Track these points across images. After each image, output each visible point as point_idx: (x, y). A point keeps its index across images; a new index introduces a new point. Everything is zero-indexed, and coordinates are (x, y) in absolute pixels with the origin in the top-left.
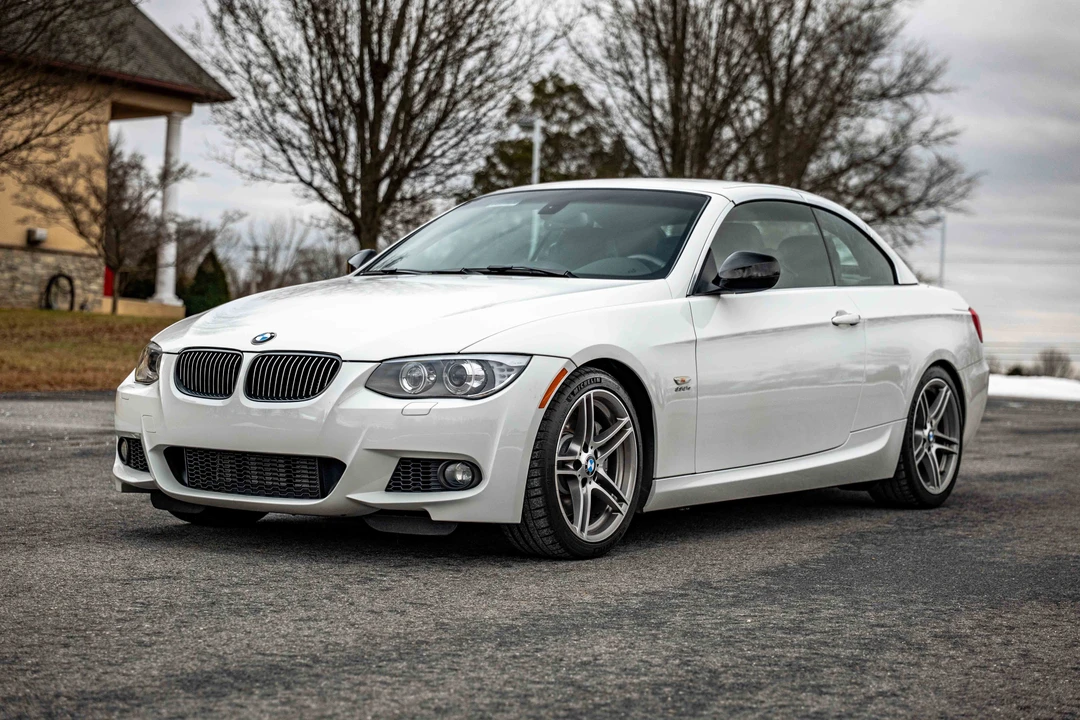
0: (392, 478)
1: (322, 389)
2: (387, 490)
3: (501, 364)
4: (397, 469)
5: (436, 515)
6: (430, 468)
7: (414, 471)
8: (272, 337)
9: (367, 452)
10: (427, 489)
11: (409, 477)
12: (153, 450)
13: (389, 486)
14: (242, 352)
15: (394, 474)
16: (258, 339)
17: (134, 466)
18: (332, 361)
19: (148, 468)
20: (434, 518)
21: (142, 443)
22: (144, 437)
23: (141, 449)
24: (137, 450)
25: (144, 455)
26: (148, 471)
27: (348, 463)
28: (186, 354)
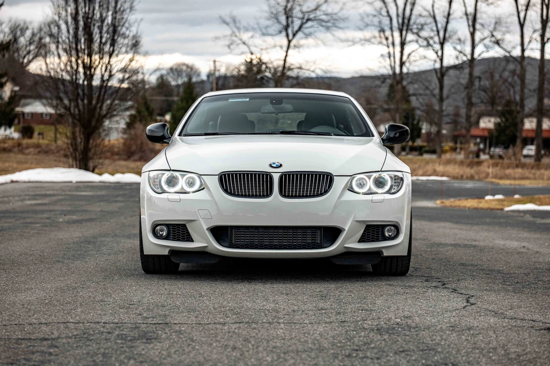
0: (362, 236)
1: (326, 192)
2: (359, 242)
4: (364, 231)
6: (379, 230)
7: (373, 231)
8: (281, 165)
9: (356, 223)
10: (377, 240)
11: (370, 235)
12: (207, 229)
13: (360, 240)
14: (270, 172)
15: (363, 234)
16: (274, 165)
17: (174, 239)
18: (327, 176)
19: (192, 239)
20: (385, 254)
21: (187, 226)
22: (200, 222)
23: (185, 229)
24: (178, 230)
25: (189, 233)
26: (192, 241)
27: (347, 228)
28: (225, 175)
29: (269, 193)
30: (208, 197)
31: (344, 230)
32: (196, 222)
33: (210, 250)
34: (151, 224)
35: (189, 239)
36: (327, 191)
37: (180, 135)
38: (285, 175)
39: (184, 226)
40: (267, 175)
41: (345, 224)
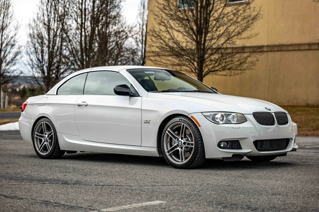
12: (253, 142)
17: (232, 149)
18: (285, 114)
19: (241, 148)
21: (240, 141)
22: (250, 139)
23: (238, 143)
24: (235, 144)
25: (240, 145)
26: (241, 149)
29: (273, 124)
31: (293, 139)
32: (247, 139)
33: (252, 153)
35: (240, 148)
36: (288, 120)
38: (275, 114)
39: (238, 141)
40: (269, 114)
41: (293, 136)
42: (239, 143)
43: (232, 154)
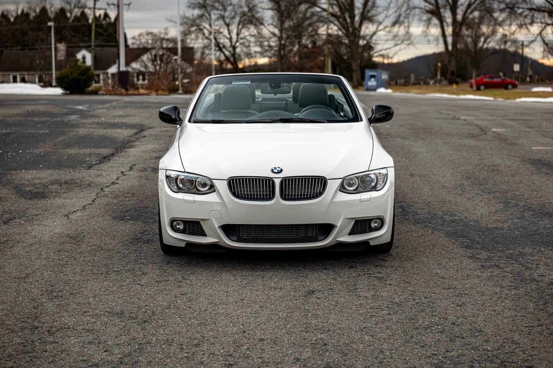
0: (352, 229)
2: (349, 235)
3: (380, 173)
4: (354, 225)
5: (372, 243)
6: (366, 223)
7: (362, 225)
8: (282, 171)
9: (346, 220)
10: (365, 232)
11: (358, 228)
12: (219, 227)
13: (350, 233)
14: (272, 178)
15: (353, 227)
16: (274, 170)
17: (190, 234)
18: (322, 180)
19: (205, 234)
20: (371, 244)
21: (201, 223)
22: (212, 221)
23: (199, 225)
24: (194, 227)
25: (202, 228)
26: (205, 235)
27: (339, 225)
28: (233, 180)
29: (271, 196)
30: (218, 200)
31: (337, 226)
33: (221, 244)
34: (169, 220)
35: (203, 234)
36: (321, 193)
37: (189, 121)
38: (285, 180)
39: (199, 223)
40: (269, 180)
41: (338, 221)
42: (201, 226)
43: (185, 243)
